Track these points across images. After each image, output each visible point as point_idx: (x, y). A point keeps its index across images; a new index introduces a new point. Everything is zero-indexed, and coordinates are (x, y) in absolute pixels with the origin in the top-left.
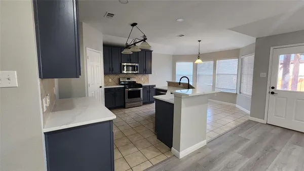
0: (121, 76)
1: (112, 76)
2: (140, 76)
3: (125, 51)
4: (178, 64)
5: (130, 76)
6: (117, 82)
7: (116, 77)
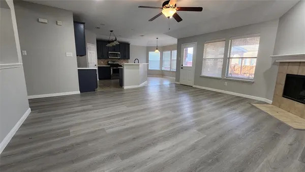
0: (109, 60)
1: (103, 60)
2: (122, 61)
3: (109, 45)
4: (151, 53)
5: (114, 60)
6: (107, 64)
7: (106, 61)
